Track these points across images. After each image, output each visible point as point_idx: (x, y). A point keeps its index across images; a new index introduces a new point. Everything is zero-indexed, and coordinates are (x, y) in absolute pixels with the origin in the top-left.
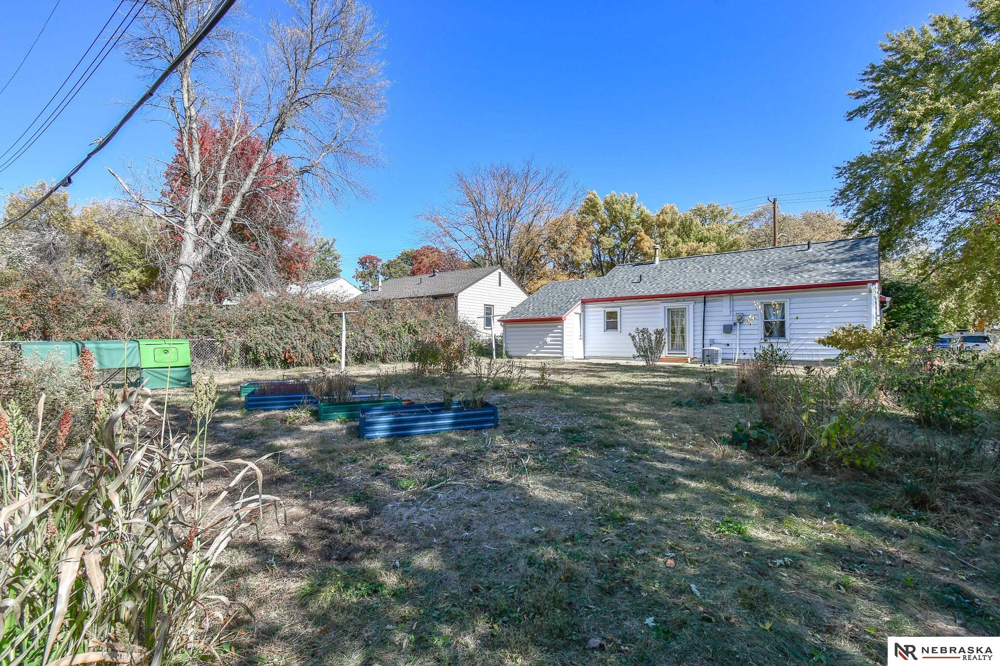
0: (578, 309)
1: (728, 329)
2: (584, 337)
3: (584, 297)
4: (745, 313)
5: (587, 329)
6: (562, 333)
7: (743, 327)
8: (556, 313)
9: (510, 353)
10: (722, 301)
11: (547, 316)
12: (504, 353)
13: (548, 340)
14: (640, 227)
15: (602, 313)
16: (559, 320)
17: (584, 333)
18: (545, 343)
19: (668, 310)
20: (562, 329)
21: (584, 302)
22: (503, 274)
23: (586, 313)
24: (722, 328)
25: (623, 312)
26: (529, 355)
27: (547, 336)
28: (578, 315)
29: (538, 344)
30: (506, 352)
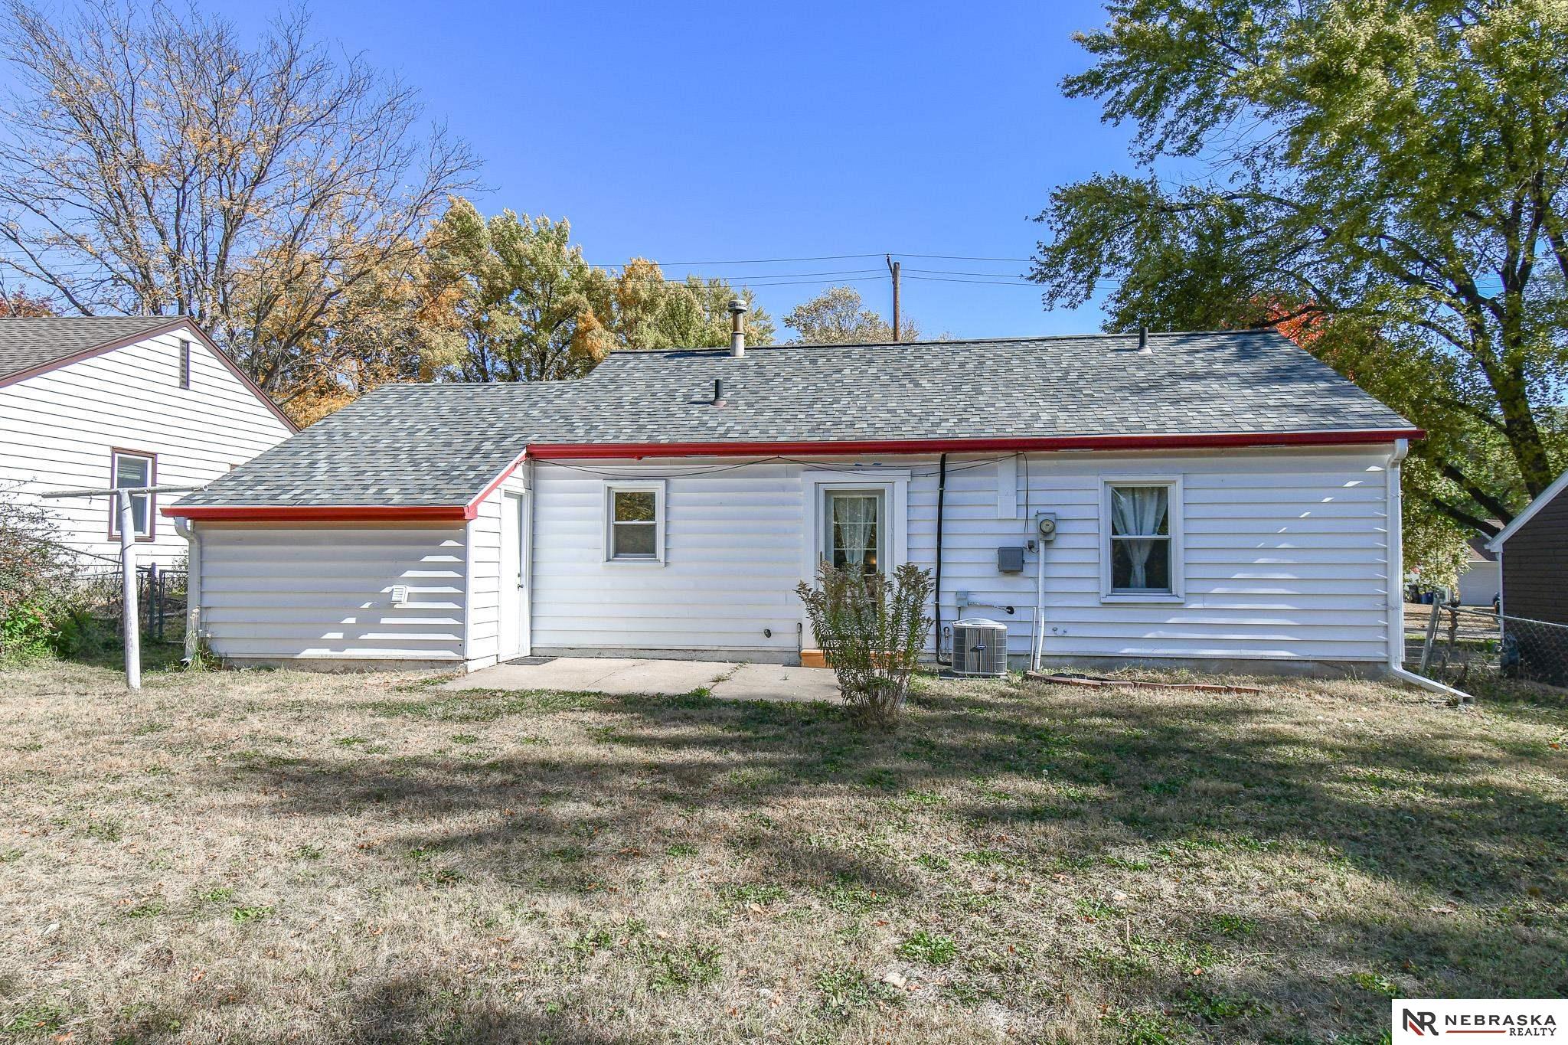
0: (515, 479)
1: (1011, 562)
2: (533, 578)
3: (532, 439)
4: (1063, 513)
5: (545, 553)
6: (462, 568)
7: (1057, 556)
8: (437, 491)
9: (221, 648)
10: (993, 472)
11: (396, 498)
12: (191, 644)
13: (401, 593)
14: (583, 298)
15: (602, 496)
16: (455, 516)
17: (533, 564)
18: (388, 606)
19: (827, 492)
20: (462, 553)
21: (536, 455)
22: (197, 348)
23: (542, 497)
24: (993, 556)
25: (674, 495)
26: (310, 653)
27: (394, 576)
28: (514, 502)
29: (352, 608)
30: (203, 643)
